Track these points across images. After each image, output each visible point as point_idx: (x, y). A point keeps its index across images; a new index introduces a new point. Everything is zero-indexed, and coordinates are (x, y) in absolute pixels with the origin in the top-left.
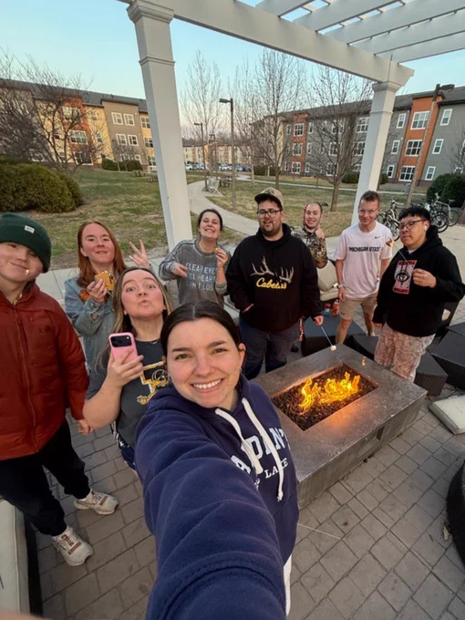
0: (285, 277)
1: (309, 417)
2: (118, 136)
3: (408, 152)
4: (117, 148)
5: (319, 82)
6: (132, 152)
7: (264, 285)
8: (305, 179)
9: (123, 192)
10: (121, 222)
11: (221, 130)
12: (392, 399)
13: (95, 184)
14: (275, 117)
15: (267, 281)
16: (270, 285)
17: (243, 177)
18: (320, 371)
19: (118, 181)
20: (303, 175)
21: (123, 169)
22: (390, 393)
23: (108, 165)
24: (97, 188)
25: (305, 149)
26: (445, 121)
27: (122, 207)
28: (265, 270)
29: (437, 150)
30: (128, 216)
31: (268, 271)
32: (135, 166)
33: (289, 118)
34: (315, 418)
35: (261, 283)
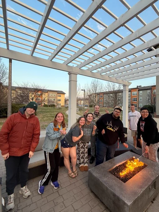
0: (115, 128)
1: (125, 178)
2: (50, 99)
3: (133, 101)
4: (49, 101)
5: (107, 86)
6: (53, 102)
7: (109, 128)
8: (104, 108)
9: (49, 112)
10: (48, 120)
11: (80, 97)
12: (155, 169)
13: (40, 110)
14: (95, 94)
15: (110, 128)
16: (111, 129)
17: (86, 108)
18: (125, 160)
19: (47, 109)
20: (103, 107)
21: (49, 106)
22: (153, 167)
23: (45, 106)
24: (41, 111)
25: (103, 100)
26: (141, 93)
27: (48, 116)
28: (110, 124)
29: (141, 100)
30: (50, 118)
31: (111, 125)
32: (54, 106)
33: (99, 94)
34: (127, 178)
35: (108, 127)
